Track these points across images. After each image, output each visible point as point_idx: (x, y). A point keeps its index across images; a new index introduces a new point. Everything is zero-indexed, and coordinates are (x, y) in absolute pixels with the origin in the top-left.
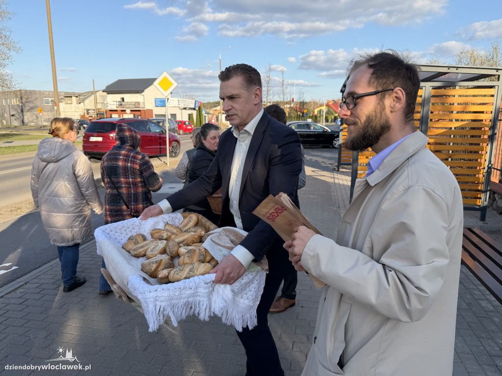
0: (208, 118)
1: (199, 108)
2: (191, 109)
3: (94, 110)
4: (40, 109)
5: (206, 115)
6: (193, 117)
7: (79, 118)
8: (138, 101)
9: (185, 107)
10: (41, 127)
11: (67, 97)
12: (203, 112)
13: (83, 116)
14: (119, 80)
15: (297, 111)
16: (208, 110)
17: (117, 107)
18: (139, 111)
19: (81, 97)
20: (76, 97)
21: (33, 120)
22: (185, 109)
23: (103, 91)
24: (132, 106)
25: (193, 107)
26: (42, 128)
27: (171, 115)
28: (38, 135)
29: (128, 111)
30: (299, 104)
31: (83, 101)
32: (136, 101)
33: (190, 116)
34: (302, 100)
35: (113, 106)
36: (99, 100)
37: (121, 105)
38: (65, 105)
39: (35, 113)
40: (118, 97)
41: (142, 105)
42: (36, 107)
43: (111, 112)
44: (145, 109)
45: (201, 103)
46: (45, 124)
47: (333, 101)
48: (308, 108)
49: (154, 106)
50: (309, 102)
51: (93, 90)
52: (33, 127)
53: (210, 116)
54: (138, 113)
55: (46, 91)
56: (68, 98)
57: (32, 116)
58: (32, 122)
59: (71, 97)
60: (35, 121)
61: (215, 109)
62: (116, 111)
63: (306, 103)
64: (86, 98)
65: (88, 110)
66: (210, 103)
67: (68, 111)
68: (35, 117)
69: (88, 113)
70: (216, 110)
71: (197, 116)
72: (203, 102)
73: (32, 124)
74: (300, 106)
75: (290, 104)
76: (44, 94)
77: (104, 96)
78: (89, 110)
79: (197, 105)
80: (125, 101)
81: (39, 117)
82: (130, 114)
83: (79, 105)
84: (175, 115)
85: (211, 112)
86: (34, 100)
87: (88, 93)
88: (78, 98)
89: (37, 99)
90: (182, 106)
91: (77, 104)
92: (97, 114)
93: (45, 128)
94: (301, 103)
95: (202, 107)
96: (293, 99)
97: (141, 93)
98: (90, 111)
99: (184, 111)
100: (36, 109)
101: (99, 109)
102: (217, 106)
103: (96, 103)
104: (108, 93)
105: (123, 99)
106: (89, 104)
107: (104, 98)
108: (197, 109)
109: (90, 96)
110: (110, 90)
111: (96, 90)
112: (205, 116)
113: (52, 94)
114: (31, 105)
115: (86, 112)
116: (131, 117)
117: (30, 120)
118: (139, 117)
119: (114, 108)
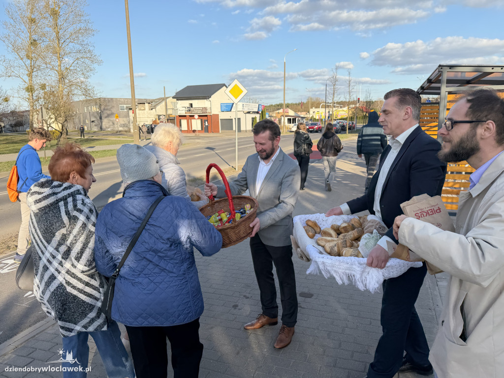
1: (262, 112)
2: (254, 112)
3: (165, 116)
4: (116, 115)
6: (256, 120)
8: (206, 106)
9: (249, 110)
11: (141, 103)
12: (266, 115)
14: (188, 86)
15: (363, 112)
16: (271, 114)
17: (186, 113)
18: (206, 116)
19: (153, 104)
21: (110, 126)
22: (249, 113)
23: (173, 98)
24: (200, 111)
25: (256, 110)
26: (118, 133)
27: (235, 119)
28: (116, 140)
29: (196, 116)
30: (365, 104)
31: (155, 107)
32: (203, 106)
33: (254, 119)
34: (368, 100)
35: (181, 112)
36: (170, 106)
37: (190, 110)
39: (112, 119)
40: (186, 103)
41: (209, 111)
42: (112, 114)
43: (180, 118)
44: (212, 114)
46: (121, 129)
48: (375, 108)
49: (220, 111)
50: (375, 101)
51: (163, 97)
52: (109, 132)
54: (206, 118)
55: (121, 99)
56: (141, 105)
57: (109, 122)
59: (144, 103)
61: (278, 111)
62: (185, 116)
63: (373, 102)
64: (157, 105)
65: (159, 116)
66: (272, 105)
68: (111, 123)
69: (159, 119)
70: (278, 113)
72: (265, 105)
73: (109, 129)
74: (367, 106)
75: (356, 104)
76: (120, 102)
77: (174, 103)
78: (160, 115)
79: (260, 109)
80: (193, 106)
81: (115, 123)
82: (197, 119)
83: (152, 111)
84: (239, 118)
85: (274, 115)
86: (111, 108)
87: (159, 99)
88: (150, 105)
89: (113, 107)
90: (246, 110)
91: (150, 110)
92: (168, 120)
93: (120, 133)
94: (367, 102)
95: (265, 110)
96: (359, 99)
97: (208, 98)
98: (161, 117)
99: (247, 114)
100: (112, 116)
101: (169, 115)
102: (280, 109)
103: (167, 109)
104: (177, 100)
105: (191, 105)
106: (160, 109)
107: (175, 104)
108: (260, 112)
109: (160, 102)
110: (180, 97)
111: (166, 96)
113: (127, 102)
114: (109, 112)
115: (157, 118)
116: (199, 121)
117: (107, 126)
118: (206, 122)
119: (183, 113)
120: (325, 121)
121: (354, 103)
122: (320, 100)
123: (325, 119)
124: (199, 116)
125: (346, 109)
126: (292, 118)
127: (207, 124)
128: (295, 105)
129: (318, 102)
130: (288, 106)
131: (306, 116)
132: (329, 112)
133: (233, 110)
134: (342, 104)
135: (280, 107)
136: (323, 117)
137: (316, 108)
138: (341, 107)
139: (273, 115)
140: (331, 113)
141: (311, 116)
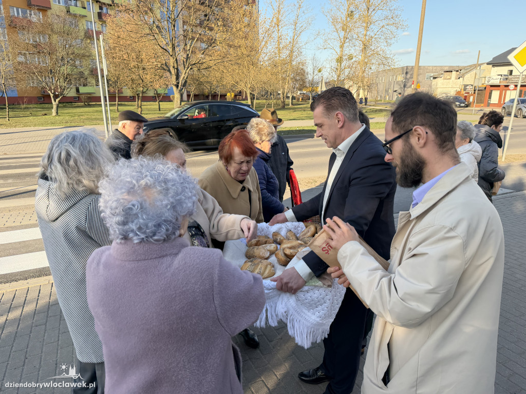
3: (472, 86)
7: (454, 95)
11: (447, 71)
13: (458, 93)
17: (500, 82)
20: (457, 71)
23: (488, 64)
29: (512, 87)
31: (463, 76)
35: (495, 81)
37: (507, 79)
38: (442, 81)
40: (504, 70)
43: (492, 88)
51: (476, 63)
56: (448, 73)
59: (452, 71)
62: (499, 86)
64: (467, 72)
65: (466, 86)
67: (445, 86)
69: (465, 89)
76: (427, 69)
77: (488, 70)
78: (467, 85)
80: (513, 74)
82: (512, 90)
83: (458, 80)
87: (471, 66)
88: (458, 73)
91: (456, 79)
92: (475, 91)
98: (468, 87)
101: (478, 85)
104: (493, 66)
106: (469, 79)
109: (472, 69)
110: (497, 62)
111: (479, 63)
113: (436, 70)
115: (463, 88)
116: (516, 92)
119: (497, 83)
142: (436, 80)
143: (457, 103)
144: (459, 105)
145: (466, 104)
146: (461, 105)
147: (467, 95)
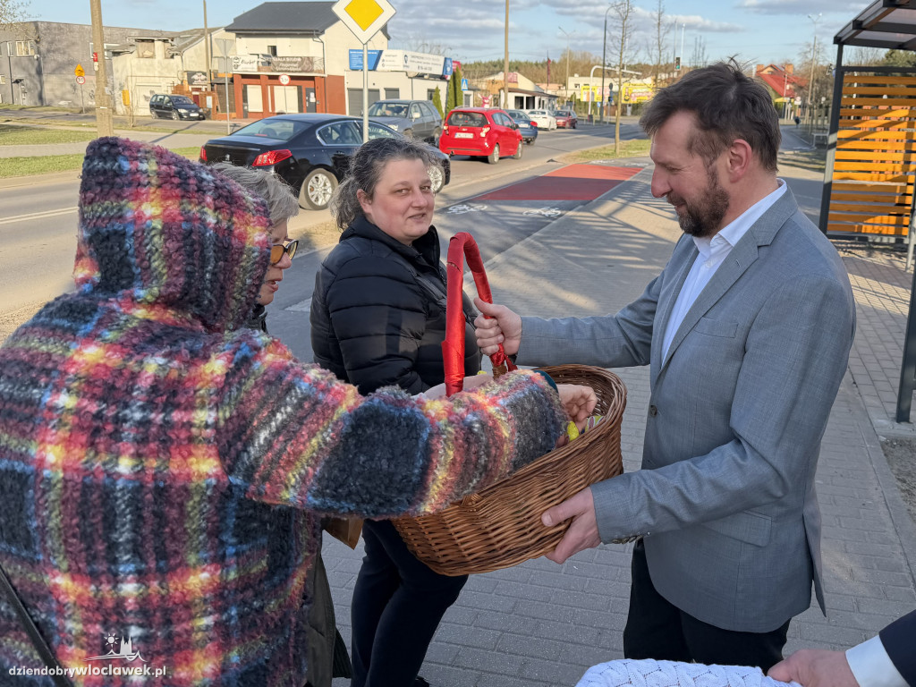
0: (475, 100)
1: (454, 76)
2: (434, 77)
3: (204, 74)
4: (79, 67)
5: (471, 92)
6: (438, 96)
7: (170, 93)
8: (311, 55)
9: (421, 71)
10: (81, 112)
11: (143, 41)
12: (464, 86)
13: (178, 88)
14: (266, 4)
16: (475, 82)
17: (259, 69)
18: (312, 78)
19: (175, 43)
20: (164, 41)
21: (64, 94)
22: (420, 76)
23: (228, 30)
24: (294, 67)
25: (440, 73)
27: (386, 90)
29: (285, 79)
31: (180, 52)
32: (305, 55)
33: (432, 94)
35: (248, 65)
36: (218, 50)
37: (269, 63)
38: (135, 61)
39: (70, 77)
40: (261, 45)
41: (318, 66)
42: (71, 63)
43: (245, 81)
44: (326, 75)
45: (458, 63)
46: (91, 103)
47: (771, 66)
49: (348, 68)
51: (203, 26)
52: (64, 110)
53: (479, 96)
54: (310, 84)
56: (145, 43)
57: (62, 85)
58: (62, 99)
59: (153, 41)
60: (69, 96)
61: (492, 78)
62: (257, 77)
64: (186, 46)
65: (191, 74)
66: (479, 64)
67: (145, 73)
68: (68, 87)
69: (191, 82)
70: (493, 82)
71: (448, 95)
72: (462, 62)
73: (62, 103)
75: (672, 71)
78: (194, 73)
79: (449, 69)
80: (279, 54)
81: (79, 87)
82: (287, 85)
83: (171, 61)
84: (397, 90)
85: (483, 86)
86: (68, 46)
87: (191, 32)
88: (168, 45)
89: (73, 45)
90: (414, 70)
91: (166, 58)
92: (212, 85)
93: (90, 114)
95: (461, 73)
97: (318, 35)
98: (195, 77)
99: (414, 80)
100: (71, 68)
101: (216, 73)
102: (498, 72)
103: (210, 57)
104: (238, 35)
105: (274, 49)
106: (194, 58)
108: (449, 78)
109: (196, 39)
110: (244, 27)
112: (468, 96)
114: (60, 58)
115: (186, 78)
116: (293, 92)
117: (58, 93)
118: (312, 95)
119: (252, 70)
120: (602, 108)
121: (667, 68)
122: (592, 58)
123: (602, 103)
124: (292, 78)
125: (649, 81)
126: (525, 96)
127: (313, 100)
128: (535, 68)
129: (587, 62)
130: (517, 67)
131: (558, 93)
132: (611, 86)
133: (379, 67)
134: (642, 70)
135: (498, 68)
136: (597, 98)
137: (582, 75)
138: (638, 77)
139: (479, 86)
140: (615, 88)
141: (570, 94)
142: (120, 58)
143: (183, 111)
144: (188, 115)
145: (200, 114)
146: (192, 115)
147: (197, 93)
